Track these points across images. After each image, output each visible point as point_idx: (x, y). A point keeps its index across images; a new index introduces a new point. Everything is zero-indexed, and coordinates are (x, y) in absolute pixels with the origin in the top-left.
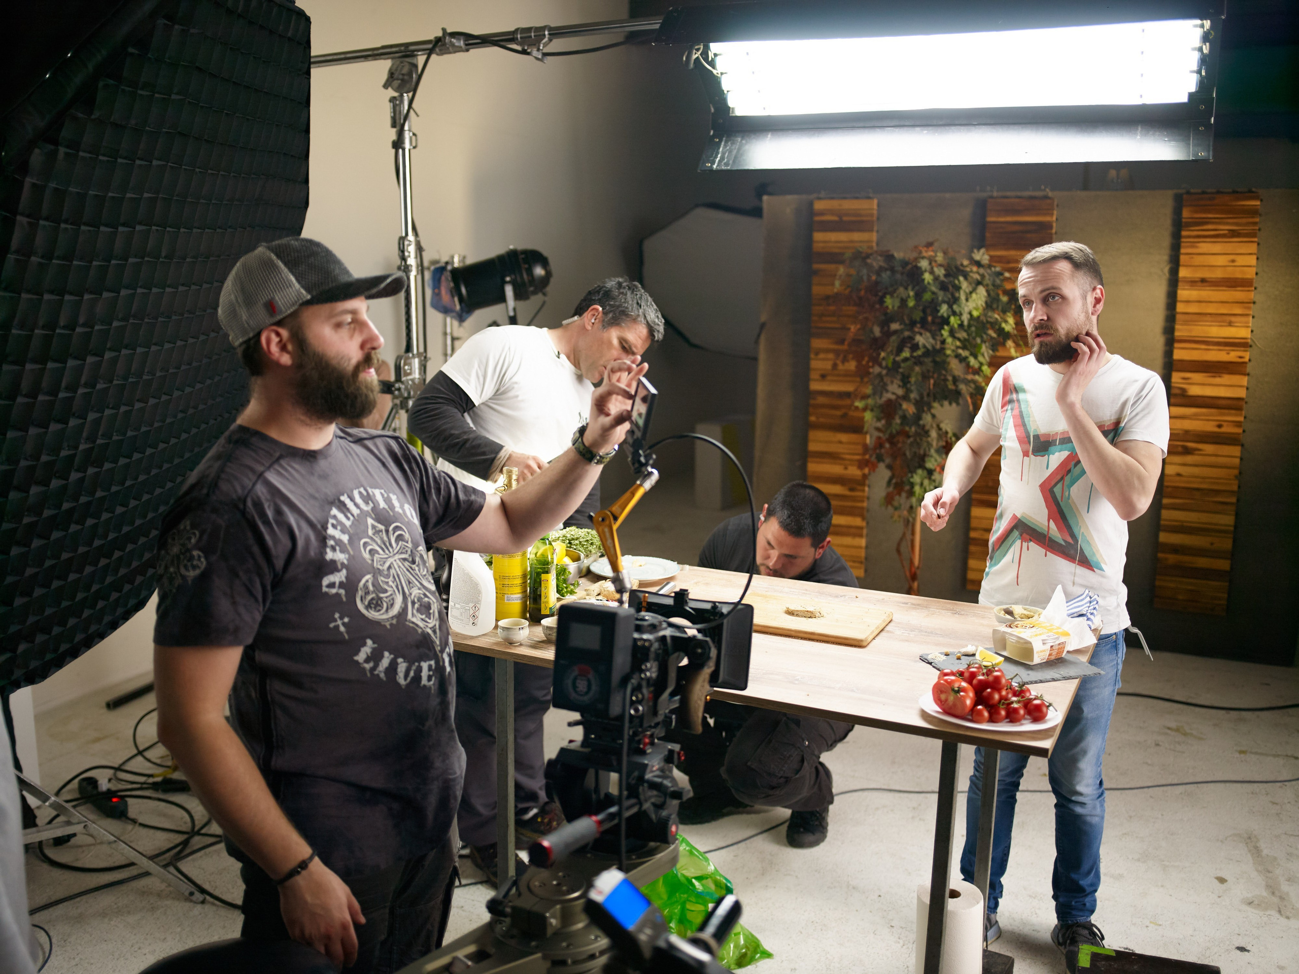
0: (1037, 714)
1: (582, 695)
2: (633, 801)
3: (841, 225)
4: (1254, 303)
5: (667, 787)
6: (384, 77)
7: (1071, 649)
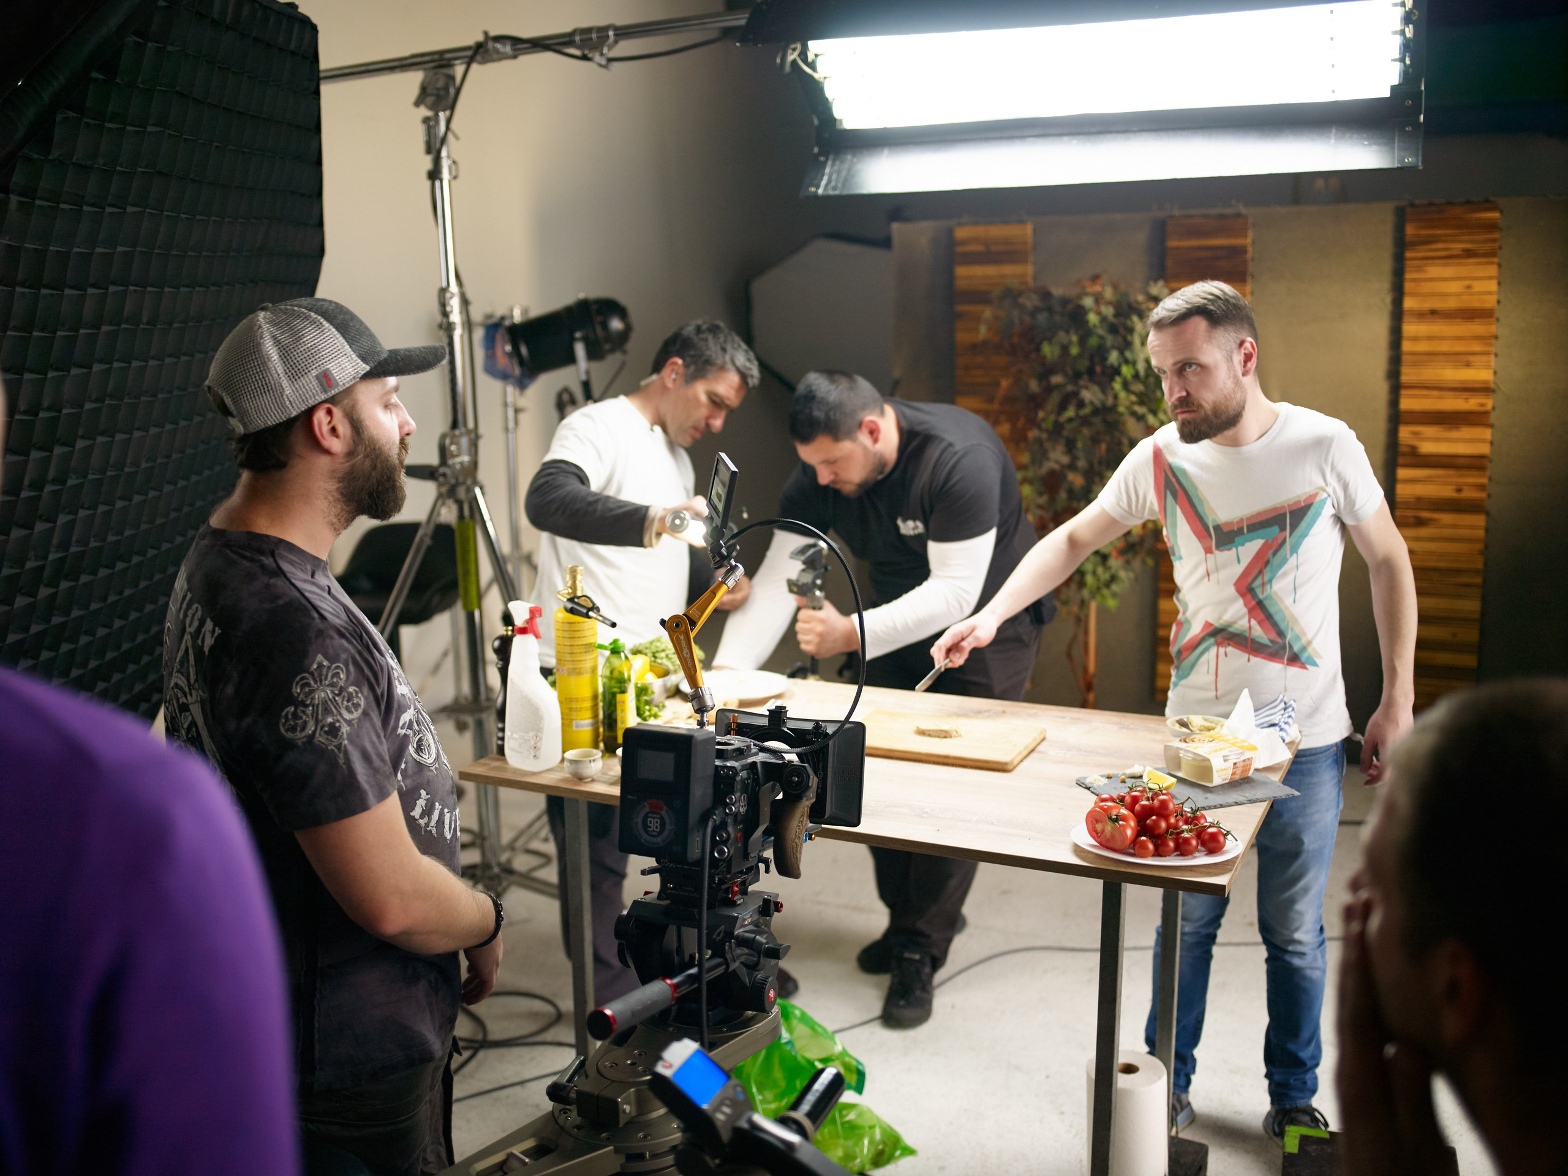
0: (1211, 845)
1: (654, 836)
2: (719, 960)
3: (990, 255)
4: (1496, 338)
5: (761, 944)
6: (415, 92)
7: (1260, 767)
